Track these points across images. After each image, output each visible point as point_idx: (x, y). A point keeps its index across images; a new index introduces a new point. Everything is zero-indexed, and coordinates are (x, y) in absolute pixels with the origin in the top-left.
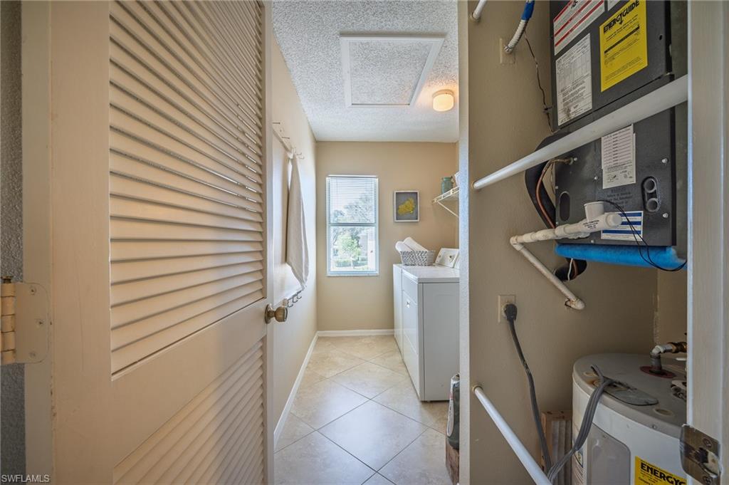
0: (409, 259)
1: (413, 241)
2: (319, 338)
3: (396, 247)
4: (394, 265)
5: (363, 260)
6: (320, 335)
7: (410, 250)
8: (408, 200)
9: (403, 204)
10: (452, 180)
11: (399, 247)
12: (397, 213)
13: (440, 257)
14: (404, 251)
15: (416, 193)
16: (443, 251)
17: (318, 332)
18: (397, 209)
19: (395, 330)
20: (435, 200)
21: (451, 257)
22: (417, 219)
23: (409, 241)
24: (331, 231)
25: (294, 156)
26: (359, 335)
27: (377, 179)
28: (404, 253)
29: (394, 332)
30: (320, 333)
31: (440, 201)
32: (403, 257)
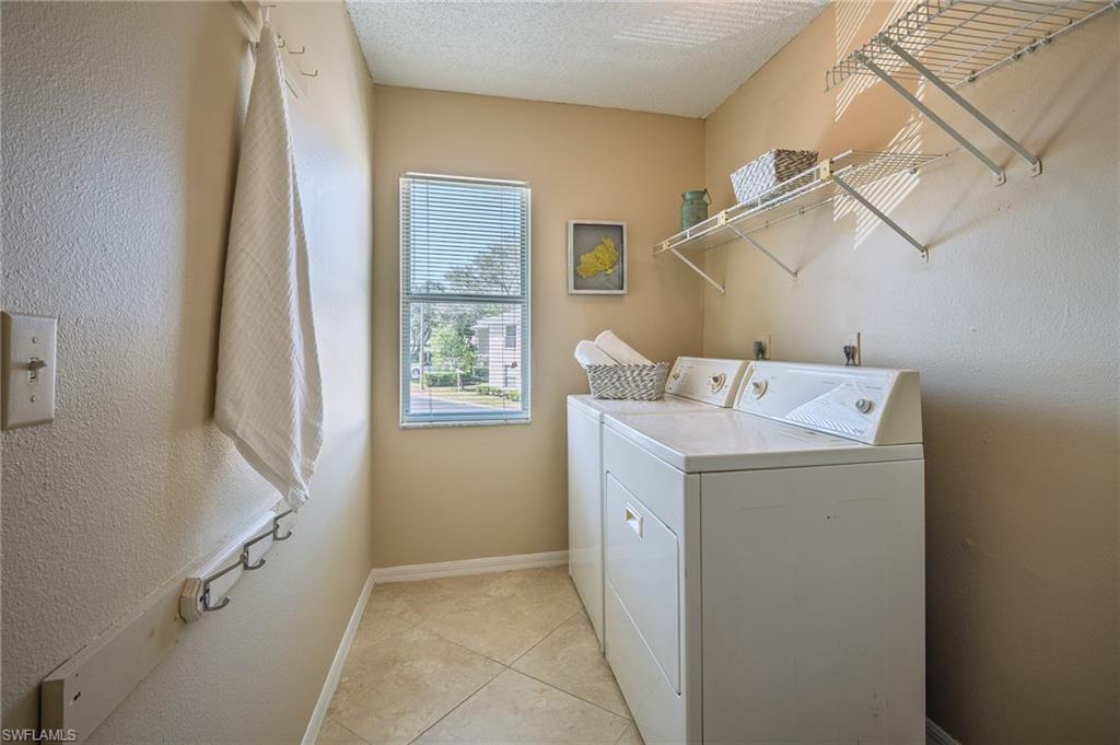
0: (607, 383)
1: (619, 341)
2: (378, 589)
3: (576, 354)
4: (569, 397)
5: (477, 372)
6: (378, 580)
7: (611, 363)
8: (602, 243)
9: (590, 251)
10: (706, 198)
11: (584, 356)
12: (576, 274)
13: (676, 377)
14: (596, 362)
15: (621, 227)
16: (683, 364)
17: (374, 570)
18: (577, 263)
19: (570, 551)
20: (665, 245)
21: (716, 379)
22: (622, 289)
23: (607, 339)
24: (416, 314)
25: (265, 34)
26: (482, 570)
27: (529, 190)
28: (595, 369)
29: (567, 557)
30: (380, 574)
31: (677, 248)
32: (593, 378)
